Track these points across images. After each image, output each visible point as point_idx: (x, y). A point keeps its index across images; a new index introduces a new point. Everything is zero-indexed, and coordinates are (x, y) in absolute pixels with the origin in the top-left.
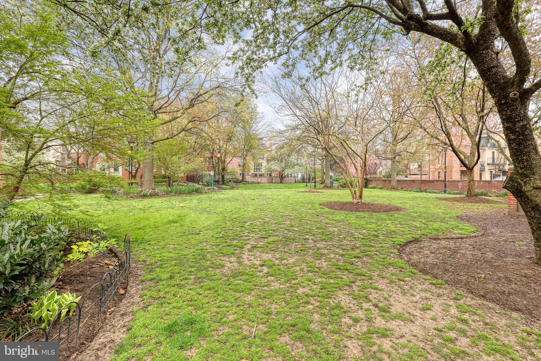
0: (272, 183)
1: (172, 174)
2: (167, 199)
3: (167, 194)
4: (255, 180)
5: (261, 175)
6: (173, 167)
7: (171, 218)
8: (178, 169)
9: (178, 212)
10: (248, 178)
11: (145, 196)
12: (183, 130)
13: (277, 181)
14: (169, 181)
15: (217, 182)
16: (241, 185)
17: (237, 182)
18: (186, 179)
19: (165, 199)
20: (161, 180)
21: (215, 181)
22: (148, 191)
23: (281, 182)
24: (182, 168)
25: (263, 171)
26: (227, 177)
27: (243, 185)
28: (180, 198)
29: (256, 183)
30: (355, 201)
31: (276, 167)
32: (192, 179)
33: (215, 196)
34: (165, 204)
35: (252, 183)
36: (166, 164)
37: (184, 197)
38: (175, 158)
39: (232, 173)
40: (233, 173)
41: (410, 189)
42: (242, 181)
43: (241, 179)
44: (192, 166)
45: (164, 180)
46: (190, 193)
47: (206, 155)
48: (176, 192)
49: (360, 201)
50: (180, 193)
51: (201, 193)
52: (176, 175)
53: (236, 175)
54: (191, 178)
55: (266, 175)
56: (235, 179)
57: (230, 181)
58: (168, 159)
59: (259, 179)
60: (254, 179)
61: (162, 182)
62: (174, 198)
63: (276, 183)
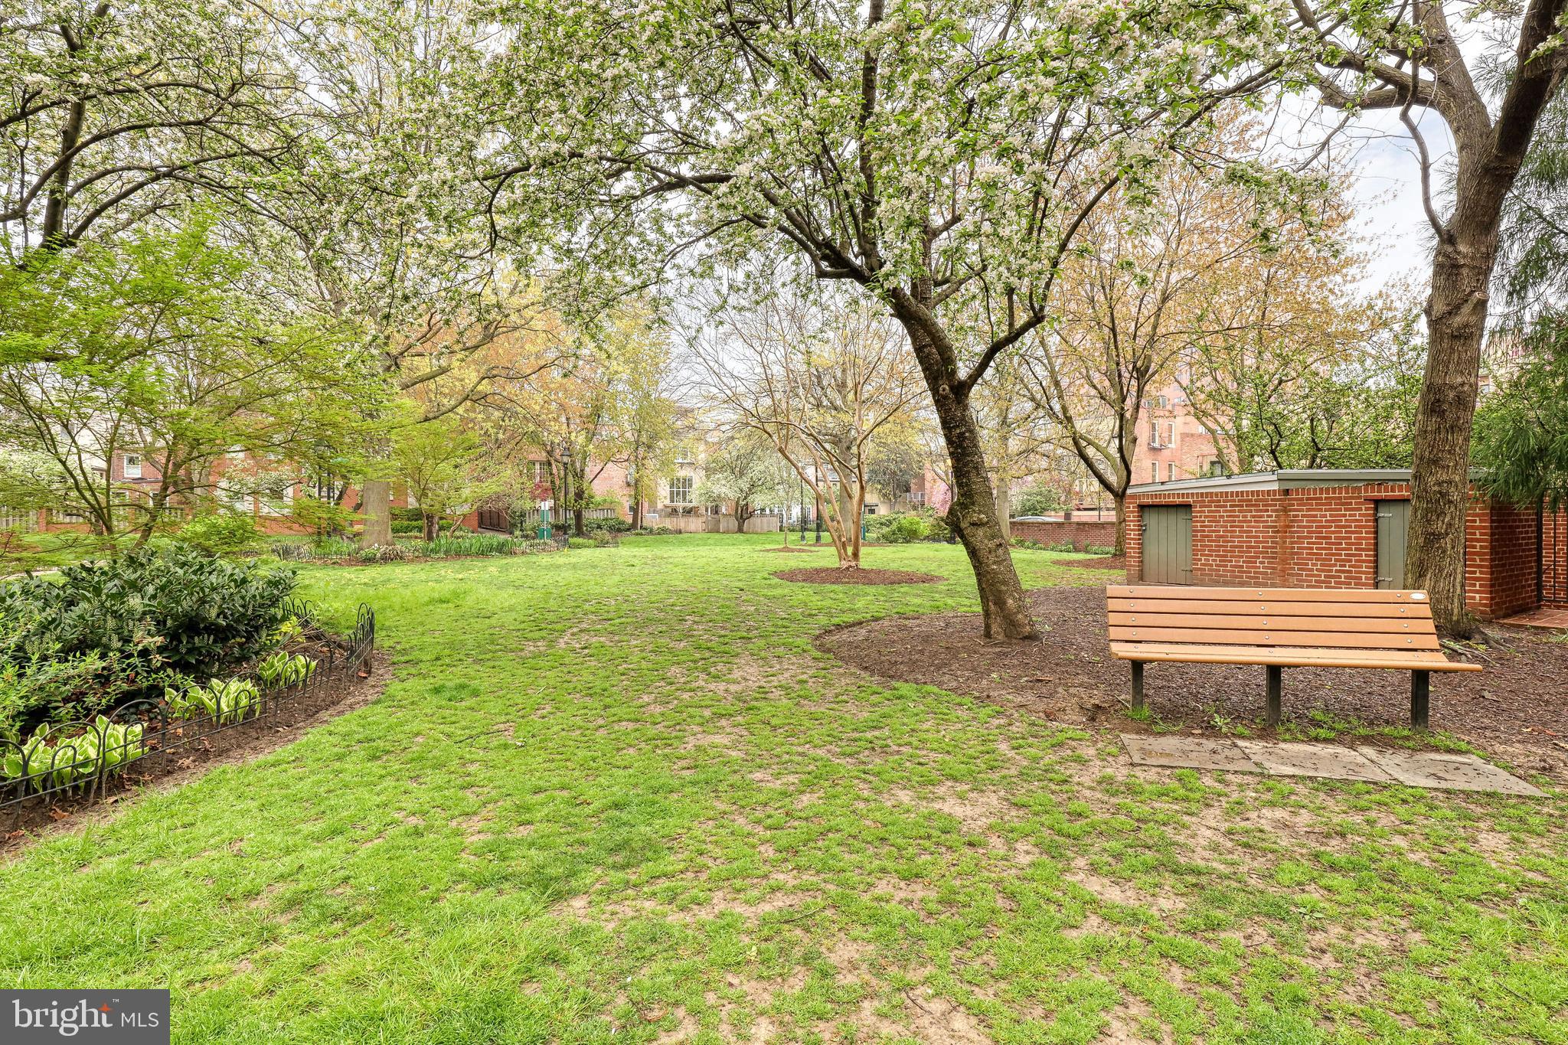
0: (718, 532)
1: (437, 506)
2: (427, 566)
3: (425, 555)
4: (668, 523)
5: (688, 512)
6: (442, 488)
7: (436, 595)
8: (452, 492)
9: (452, 587)
10: (651, 519)
11: (369, 560)
12: (466, 398)
13: (731, 526)
14: (430, 527)
15: (561, 529)
16: (629, 537)
17: (619, 530)
18: (476, 523)
19: (422, 566)
20: (406, 523)
21: (558, 527)
22: (377, 549)
23: (740, 530)
24: (466, 492)
25: (695, 498)
26: (591, 516)
27: (633, 538)
28: (457, 564)
29: (671, 532)
30: (845, 564)
31: (726, 488)
32: (495, 521)
33: (544, 559)
34: (423, 576)
35: (663, 531)
36: (423, 483)
37: (468, 562)
38: (446, 468)
39: (606, 506)
40: (610, 506)
41: (1052, 544)
42: (634, 526)
43: (630, 521)
44: (490, 487)
45: (414, 523)
46: (484, 553)
47: (531, 457)
48: (446, 552)
49: (853, 564)
50: (458, 554)
51: (512, 553)
52: (448, 511)
53: (618, 510)
54: (491, 519)
55: (702, 510)
56: (612, 523)
57: (599, 527)
58: (427, 471)
59: (681, 522)
60: (668, 520)
61: (408, 529)
62: (442, 564)
63: (726, 532)
